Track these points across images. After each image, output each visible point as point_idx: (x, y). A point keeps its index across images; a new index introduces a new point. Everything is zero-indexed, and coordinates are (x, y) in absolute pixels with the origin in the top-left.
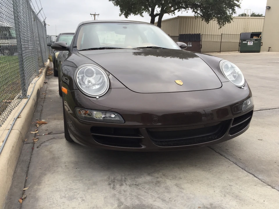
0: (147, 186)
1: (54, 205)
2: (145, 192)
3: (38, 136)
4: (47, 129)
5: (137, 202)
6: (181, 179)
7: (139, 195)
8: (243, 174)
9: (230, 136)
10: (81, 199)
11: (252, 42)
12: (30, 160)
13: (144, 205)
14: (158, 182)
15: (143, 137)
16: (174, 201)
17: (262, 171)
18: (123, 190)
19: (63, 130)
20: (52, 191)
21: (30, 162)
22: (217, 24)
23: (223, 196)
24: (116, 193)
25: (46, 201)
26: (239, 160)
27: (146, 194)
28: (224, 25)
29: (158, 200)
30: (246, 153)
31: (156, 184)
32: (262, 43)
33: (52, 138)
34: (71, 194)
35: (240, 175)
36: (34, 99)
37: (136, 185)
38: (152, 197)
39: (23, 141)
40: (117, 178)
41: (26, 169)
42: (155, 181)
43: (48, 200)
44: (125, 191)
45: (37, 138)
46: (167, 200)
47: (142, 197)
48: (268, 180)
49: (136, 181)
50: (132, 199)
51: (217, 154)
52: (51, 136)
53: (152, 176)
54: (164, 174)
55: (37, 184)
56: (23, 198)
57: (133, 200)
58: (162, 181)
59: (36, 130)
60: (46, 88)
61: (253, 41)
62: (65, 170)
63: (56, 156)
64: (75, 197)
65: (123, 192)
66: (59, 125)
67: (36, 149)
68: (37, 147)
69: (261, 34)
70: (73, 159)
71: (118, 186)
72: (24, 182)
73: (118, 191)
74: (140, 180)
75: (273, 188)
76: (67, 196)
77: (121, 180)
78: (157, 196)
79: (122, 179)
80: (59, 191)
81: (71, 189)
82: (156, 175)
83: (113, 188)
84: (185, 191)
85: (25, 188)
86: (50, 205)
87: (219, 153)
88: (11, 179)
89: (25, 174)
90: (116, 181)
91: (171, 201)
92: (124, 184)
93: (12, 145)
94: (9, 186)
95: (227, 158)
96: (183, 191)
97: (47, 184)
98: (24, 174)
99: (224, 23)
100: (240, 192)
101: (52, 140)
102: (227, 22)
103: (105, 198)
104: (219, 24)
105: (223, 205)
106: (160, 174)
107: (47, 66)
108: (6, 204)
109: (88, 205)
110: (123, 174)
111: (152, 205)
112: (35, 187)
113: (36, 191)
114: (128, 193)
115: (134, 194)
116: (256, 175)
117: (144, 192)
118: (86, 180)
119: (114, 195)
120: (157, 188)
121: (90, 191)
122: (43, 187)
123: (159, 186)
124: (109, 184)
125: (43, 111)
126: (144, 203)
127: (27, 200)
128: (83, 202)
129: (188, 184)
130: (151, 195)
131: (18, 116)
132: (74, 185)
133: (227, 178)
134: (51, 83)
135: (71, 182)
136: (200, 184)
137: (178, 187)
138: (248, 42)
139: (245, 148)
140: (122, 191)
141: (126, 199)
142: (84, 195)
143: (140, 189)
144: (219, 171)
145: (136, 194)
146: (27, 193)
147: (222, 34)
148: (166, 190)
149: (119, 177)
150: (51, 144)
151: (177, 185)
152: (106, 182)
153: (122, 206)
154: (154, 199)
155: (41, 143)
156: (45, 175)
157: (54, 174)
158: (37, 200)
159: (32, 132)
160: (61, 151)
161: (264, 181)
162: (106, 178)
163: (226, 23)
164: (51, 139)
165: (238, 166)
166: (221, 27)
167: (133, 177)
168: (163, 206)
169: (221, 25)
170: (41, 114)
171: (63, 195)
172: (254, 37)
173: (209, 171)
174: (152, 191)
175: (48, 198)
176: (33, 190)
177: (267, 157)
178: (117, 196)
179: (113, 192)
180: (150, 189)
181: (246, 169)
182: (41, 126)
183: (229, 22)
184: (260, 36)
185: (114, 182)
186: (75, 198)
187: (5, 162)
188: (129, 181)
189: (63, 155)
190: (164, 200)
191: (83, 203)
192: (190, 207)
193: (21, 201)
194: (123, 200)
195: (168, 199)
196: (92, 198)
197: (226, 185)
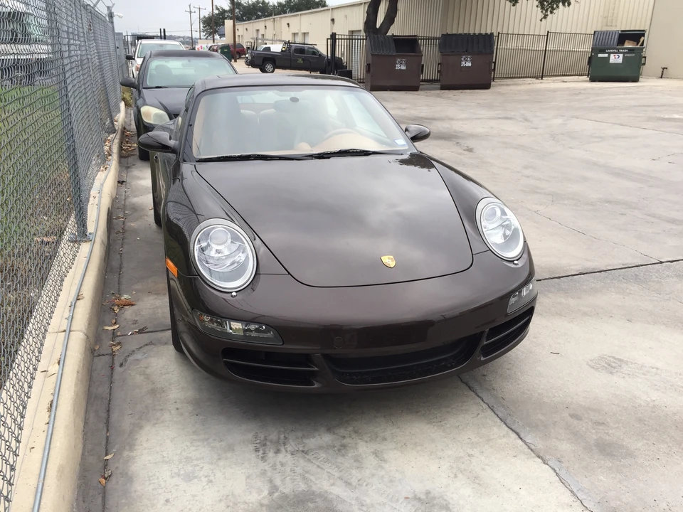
0: (323, 455)
1: (160, 491)
2: (318, 466)
3: (118, 336)
4: (136, 319)
5: (302, 486)
6: (386, 440)
7: (307, 472)
8: (499, 432)
9: (482, 359)
10: (206, 479)
11: (621, 56)
12: (110, 394)
13: (313, 493)
14: (344, 446)
15: (316, 369)
16: (366, 485)
17: (534, 427)
18: (280, 462)
19: (168, 321)
20: (155, 463)
21: (110, 400)
22: (537, 6)
23: (453, 476)
24: (267, 468)
25: (147, 483)
26: (501, 400)
27: (319, 470)
28: (554, 11)
29: (339, 482)
30: (518, 384)
31: (339, 450)
32: (645, 57)
33: (147, 342)
34: (189, 468)
35: (493, 434)
36: (102, 241)
37: (303, 451)
38: (329, 477)
39: (93, 351)
40: (270, 437)
41: (104, 415)
42: (337, 444)
43: (149, 480)
44: (282, 465)
45: (119, 344)
46: (354, 484)
47: (312, 478)
48: (539, 444)
49: (304, 443)
50: (293, 480)
51: (463, 386)
52: (145, 338)
53: (334, 434)
54: (356, 428)
55: (127, 447)
56: (106, 476)
57: (295, 483)
58: (350, 445)
59: (114, 321)
60: (123, 198)
61: (624, 53)
62: (175, 419)
63: (159, 386)
64: (196, 475)
65: (279, 466)
66: (160, 311)
67: (118, 369)
68: (119, 364)
69: (643, 35)
70: (190, 394)
71: (271, 454)
72: (104, 442)
73: (270, 465)
74: (312, 442)
75: (544, 463)
76: (182, 472)
77: (278, 442)
78: (337, 474)
79: (279, 438)
80: (167, 462)
81: (188, 459)
82: (342, 431)
83: (263, 458)
84: (387, 466)
85: (106, 455)
86: (153, 489)
87: (467, 384)
88: (81, 437)
89: (105, 425)
90: (268, 443)
91: (361, 485)
92: (283, 449)
93: (76, 368)
94: (80, 452)
95: (478, 396)
96: (383, 464)
97: (145, 449)
98: (102, 426)
99: (555, 6)
100: (483, 469)
101: (146, 347)
102: (561, 4)
103: (248, 477)
104: (542, 8)
105: (448, 494)
106: (350, 428)
107: (120, 127)
108: (79, 487)
109: (219, 491)
110: (282, 430)
111: (326, 492)
112: (126, 453)
113: (128, 461)
114: (288, 469)
115: (299, 470)
116: (522, 436)
117: (315, 466)
118: (215, 440)
119: (264, 473)
120: (340, 459)
121: (221, 463)
122: (139, 454)
123: (343, 456)
124: (257, 450)
125: (123, 270)
126: (314, 488)
127: (113, 479)
128: (210, 484)
129: (396, 451)
130: (328, 472)
131: (78, 296)
132: (194, 451)
133: (469, 440)
134: (134, 183)
135: (188, 444)
136: (418, 452)
137: (377, 456)
138: (612, 56)
139: (519, 374)
140: (278, 463)
141: (282, 481)
142: (211, 472)
143: (309, 460)
144: (457, 424)
145: (301, 471)
146: (112, 467)
147: (548, 32)
148: (355, 464)
149: (274, 436)
150: (146, 358)
151: (376, 454)
152: (250, 446)
153: (276, 495)
154: (332, 481)
155: (126, 354)
156: (141, 427)
157: (157, 425)
158: (130, 479)
159: (107, 328)
160: (167, 375)
161: (533, 447)
162: (250, 436)
163: (558, 7)
164: (146, 345)
165: (495, 413)
166: (547, 15)
167: (300, 434)
168: (346, 494)
169: (547, 11)
170: (119, 278)
171: (176, 470)
172: (627, 41)
173: (439, 424)
174: (330, 465)
175: (149, 477)
176: (121, 460)
177: (556, 395)
178: (269, 474)
179: (262, 465)
180: (327, 461)
181: (508, 421)
182: (122, 311)
183: (566, 4)
184: (641, 40)
185: (265, 445)
186: (195, 477)
187: (69, 408)
188: (293, 444)
189: (170, 384)
190: (348, 484)
191: (209, 488)
192: (391, 496)
193: (103, 481)
194: (278, 482)
195: (357, 481)
196: (225, 477)
197: (462, 455)
